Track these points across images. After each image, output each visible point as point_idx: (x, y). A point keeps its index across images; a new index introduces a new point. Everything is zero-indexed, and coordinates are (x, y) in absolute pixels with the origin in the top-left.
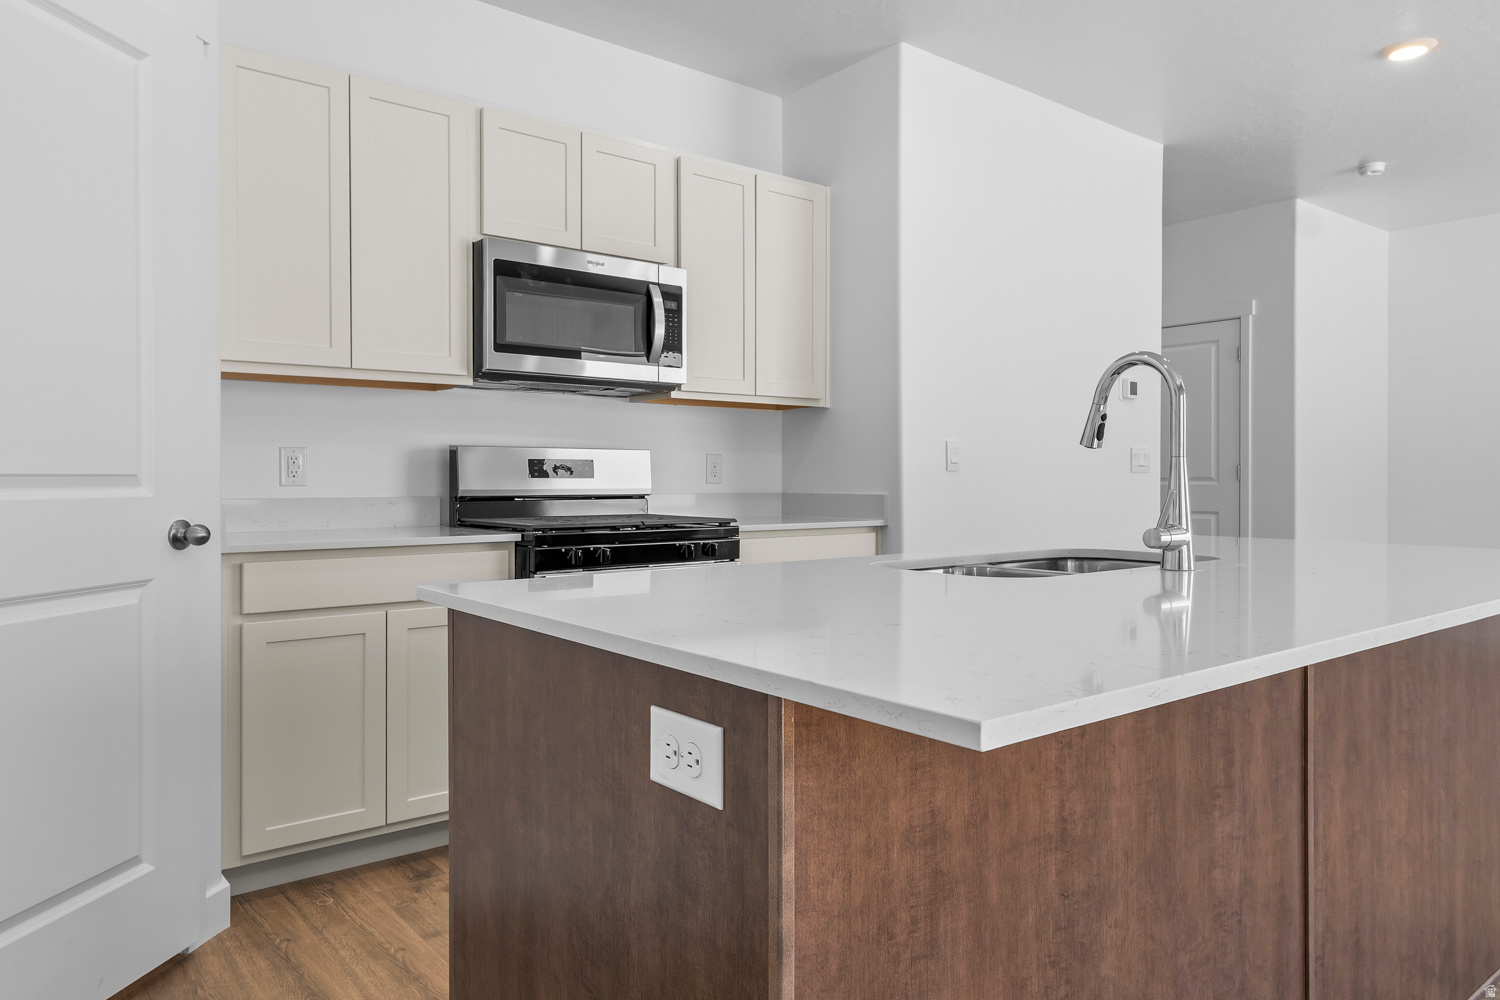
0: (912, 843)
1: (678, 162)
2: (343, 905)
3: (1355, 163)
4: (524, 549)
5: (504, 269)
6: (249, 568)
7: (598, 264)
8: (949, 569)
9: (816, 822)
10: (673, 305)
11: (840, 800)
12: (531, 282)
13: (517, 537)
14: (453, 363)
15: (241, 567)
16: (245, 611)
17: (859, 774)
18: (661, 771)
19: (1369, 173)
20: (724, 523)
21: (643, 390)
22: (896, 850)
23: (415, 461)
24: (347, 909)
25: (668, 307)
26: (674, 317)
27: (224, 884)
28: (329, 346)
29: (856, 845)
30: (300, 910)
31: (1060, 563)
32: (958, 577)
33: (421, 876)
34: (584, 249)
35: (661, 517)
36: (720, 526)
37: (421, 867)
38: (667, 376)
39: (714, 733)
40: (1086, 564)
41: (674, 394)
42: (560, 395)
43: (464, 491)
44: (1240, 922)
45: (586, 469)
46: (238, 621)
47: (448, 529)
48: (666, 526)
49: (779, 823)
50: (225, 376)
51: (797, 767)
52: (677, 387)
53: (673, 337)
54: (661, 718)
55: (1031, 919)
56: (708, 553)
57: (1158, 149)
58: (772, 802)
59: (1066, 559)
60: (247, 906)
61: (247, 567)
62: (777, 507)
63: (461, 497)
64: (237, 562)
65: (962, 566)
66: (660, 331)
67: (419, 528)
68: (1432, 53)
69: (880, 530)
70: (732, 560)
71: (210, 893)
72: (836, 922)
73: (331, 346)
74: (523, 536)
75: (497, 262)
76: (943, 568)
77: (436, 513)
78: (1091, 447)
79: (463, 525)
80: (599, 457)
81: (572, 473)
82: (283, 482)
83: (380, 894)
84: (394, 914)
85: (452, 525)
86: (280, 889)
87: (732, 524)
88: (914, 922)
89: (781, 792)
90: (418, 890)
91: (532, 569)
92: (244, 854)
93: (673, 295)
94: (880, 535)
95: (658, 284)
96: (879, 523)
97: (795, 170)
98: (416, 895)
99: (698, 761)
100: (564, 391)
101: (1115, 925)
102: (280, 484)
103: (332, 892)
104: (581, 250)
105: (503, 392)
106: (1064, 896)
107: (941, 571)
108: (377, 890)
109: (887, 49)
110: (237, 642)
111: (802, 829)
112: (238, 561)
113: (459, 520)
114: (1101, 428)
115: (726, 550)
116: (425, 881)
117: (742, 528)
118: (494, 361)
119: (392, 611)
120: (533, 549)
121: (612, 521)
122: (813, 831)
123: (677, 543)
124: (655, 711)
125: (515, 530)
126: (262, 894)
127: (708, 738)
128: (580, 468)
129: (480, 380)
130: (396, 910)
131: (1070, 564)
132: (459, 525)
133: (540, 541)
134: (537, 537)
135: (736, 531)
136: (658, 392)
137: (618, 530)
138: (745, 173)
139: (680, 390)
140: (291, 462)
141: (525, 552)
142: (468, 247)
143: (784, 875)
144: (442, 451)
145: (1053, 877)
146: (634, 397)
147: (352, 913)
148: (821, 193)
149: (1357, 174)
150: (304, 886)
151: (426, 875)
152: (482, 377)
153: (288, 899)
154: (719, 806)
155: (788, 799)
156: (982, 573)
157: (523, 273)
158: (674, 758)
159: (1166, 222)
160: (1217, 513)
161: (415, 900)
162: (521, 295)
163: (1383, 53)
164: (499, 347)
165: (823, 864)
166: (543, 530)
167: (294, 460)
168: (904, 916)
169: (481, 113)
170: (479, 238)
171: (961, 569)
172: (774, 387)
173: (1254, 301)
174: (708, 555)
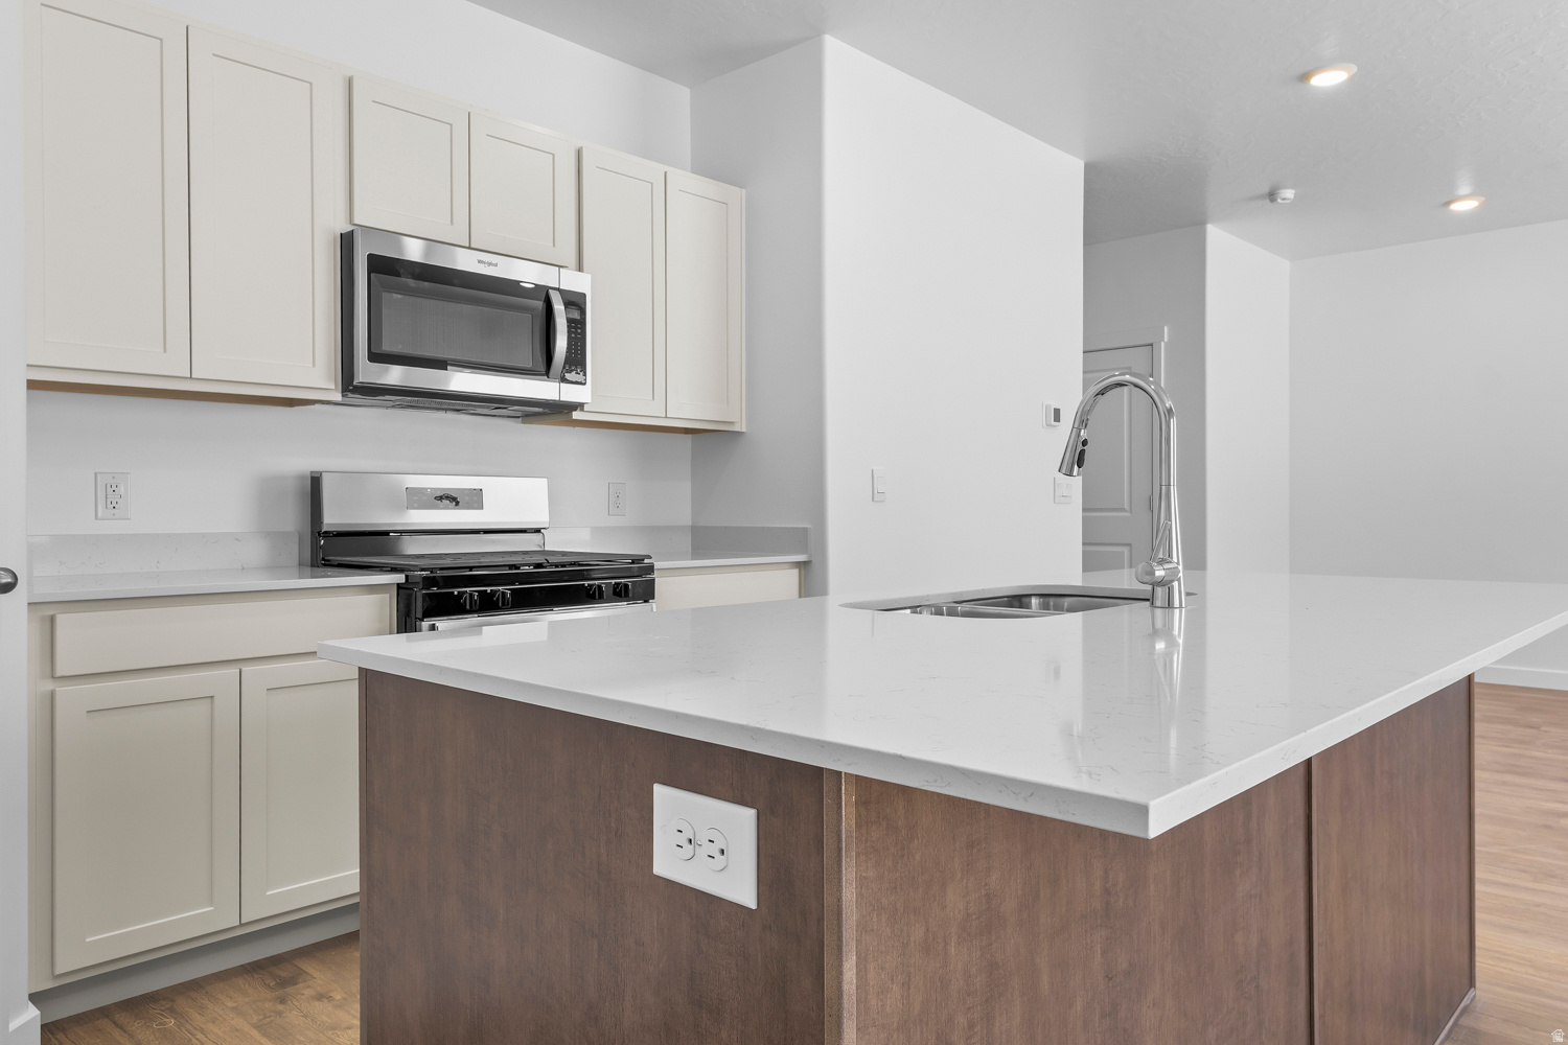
0: (969, 934)
1: (579, 153)
2: (188, 1026)
3: (1266, 189)
4: (410, 592)
5: (378, 265)
6: (64, 621)
7: (490, 264)
8: (915, 609)
9: (875, 919)
10: (576, 315)
11: (899, 890)
12: (412, 283)
13: (400, 578)
14: (316, 373)
15: (52, 619)
16: (59, 673)
17: (918, 857)
18: (667, 863)
19: (1279, 200)
20: (637, 560)
21: (541, 410)
22: (953, 944)
23: (267, 490)
24: (196, 1032)
25: (570, 316)
26: (577, 327)
27: (32, 1013)
28: (162, 350)
29: (915, 942)
30: (131, 1036)
31: (1025, 600)
32: (926, 618)
33: (284, 983)
34: (472, 246)
35: (564, 554)
36: (633, 563)
37: (284, 972)
38: (569, 393)
39: (746, 817)
40: (1052, 601)
41: (576, 415)
42: (441, 414)
43: (328, 524)
44: (1257, 986)
45: (475, 499)
46: (49, 686)
47: (308, 570)
48: (571, 564)
49: (840, 926)
50: (33, 385)
51: (858, 855)
52: (579, 406)
53: (577, 350)
54: (666, 799)
55: (1079, 1008)
56: (621, 594)
57: (1078, 166)
58: (828, 899)
59: (1030, 596)
60: (60, 1036)
61: (61, 620)
62: (686, 542)
63: (326, 532)
64: (47, 614)
65: (929, 606)
66: (561, 343)
67: (273, 568)
68: (1351, 80)
69: (803, 566)
70: (646, 601)
71: (14, 1025)
72: (895, 1036)
73: (165, 351)
74: (407, 577)
75: (371, 257)
76: (910, 608)
77: (293, 552)
78: (1071, 475)
79: (328, 564)
80: (490, 486)
81: (457, 503)
82: (100, 515)
83: (234, 1009)
84: (255, 1033)
85: (314, 565)
86: (104, 1012)
87: (646, 561)
88: (971, 1026)
89: (841, 886)
90: (282, 1001)
91: (419, 615)
92: (57, 972)
93: (575, 302)
94: (803, 571)
95: (558, 289)
96: (802, 558)
97: (705, 167)
98: (280, 1007)
99: (722, 852)
100: (446, 410)
101: (1154, 1004)
102: (96, 518)
103: (172, 1011)
104: (469, 248)
105: (374, 410)
106: (1109, 978)
107: (908, 611)
108: (230, 1004)
109: (810, 39)
110: (48, 712)
111: (863, 928)
112: (49, 612)
113: (323, 559)
114: (1082, 453)
115: (640, 591)
116: (290, 990)
117: (657, 565)
118: (368, 372)
119: (247, 669)
120: (420, 593)
121: (511, 559)
122: (872, 930)
123: (586, 583)
124: (658, 789)
125: (394, 570)
126: (80, 1019)
127: (738, 824)
128: (467, 498)
129: (350, 395)
130: (257, 1027)
131: (1034, 601)
132: (325, 565)
133: (429, 582)
134: (425, 579)
135: (651, 569)
136: (558, 411)
137: (518, 568)
138: (653, 170)
139: (582, 410)
140: (110, 491)
141: (410, 596)
142: (335, 238)
143: (845, 987)
144: (301, 478)
145: (1098, 958)
146: (527, 417)
147: (200, 1036)
148: (736, 195)
149: (1268, 201)
150: (133, 1006)
151: (291, 981)
152: (353, 392)
153: (115, 1023)
154: (753, 905)
155: (849, 894)
156: (952, 613)
157: (401, 271)
158: (689, 848)
159: (1086, 244)
160: (1130, 545)
161: (280, 1014)
162: (400, 296)
163: (1305, 77)
164: (376, 357)
165: (882, 969)
166: (432, 570)
167: (114, 488)
168: (961, 1020)
169: (350, 82)
170: (350, 228)
171: (929, 609)
172: (685, 409)
173: (1166, 328)
174: (621, 596)
